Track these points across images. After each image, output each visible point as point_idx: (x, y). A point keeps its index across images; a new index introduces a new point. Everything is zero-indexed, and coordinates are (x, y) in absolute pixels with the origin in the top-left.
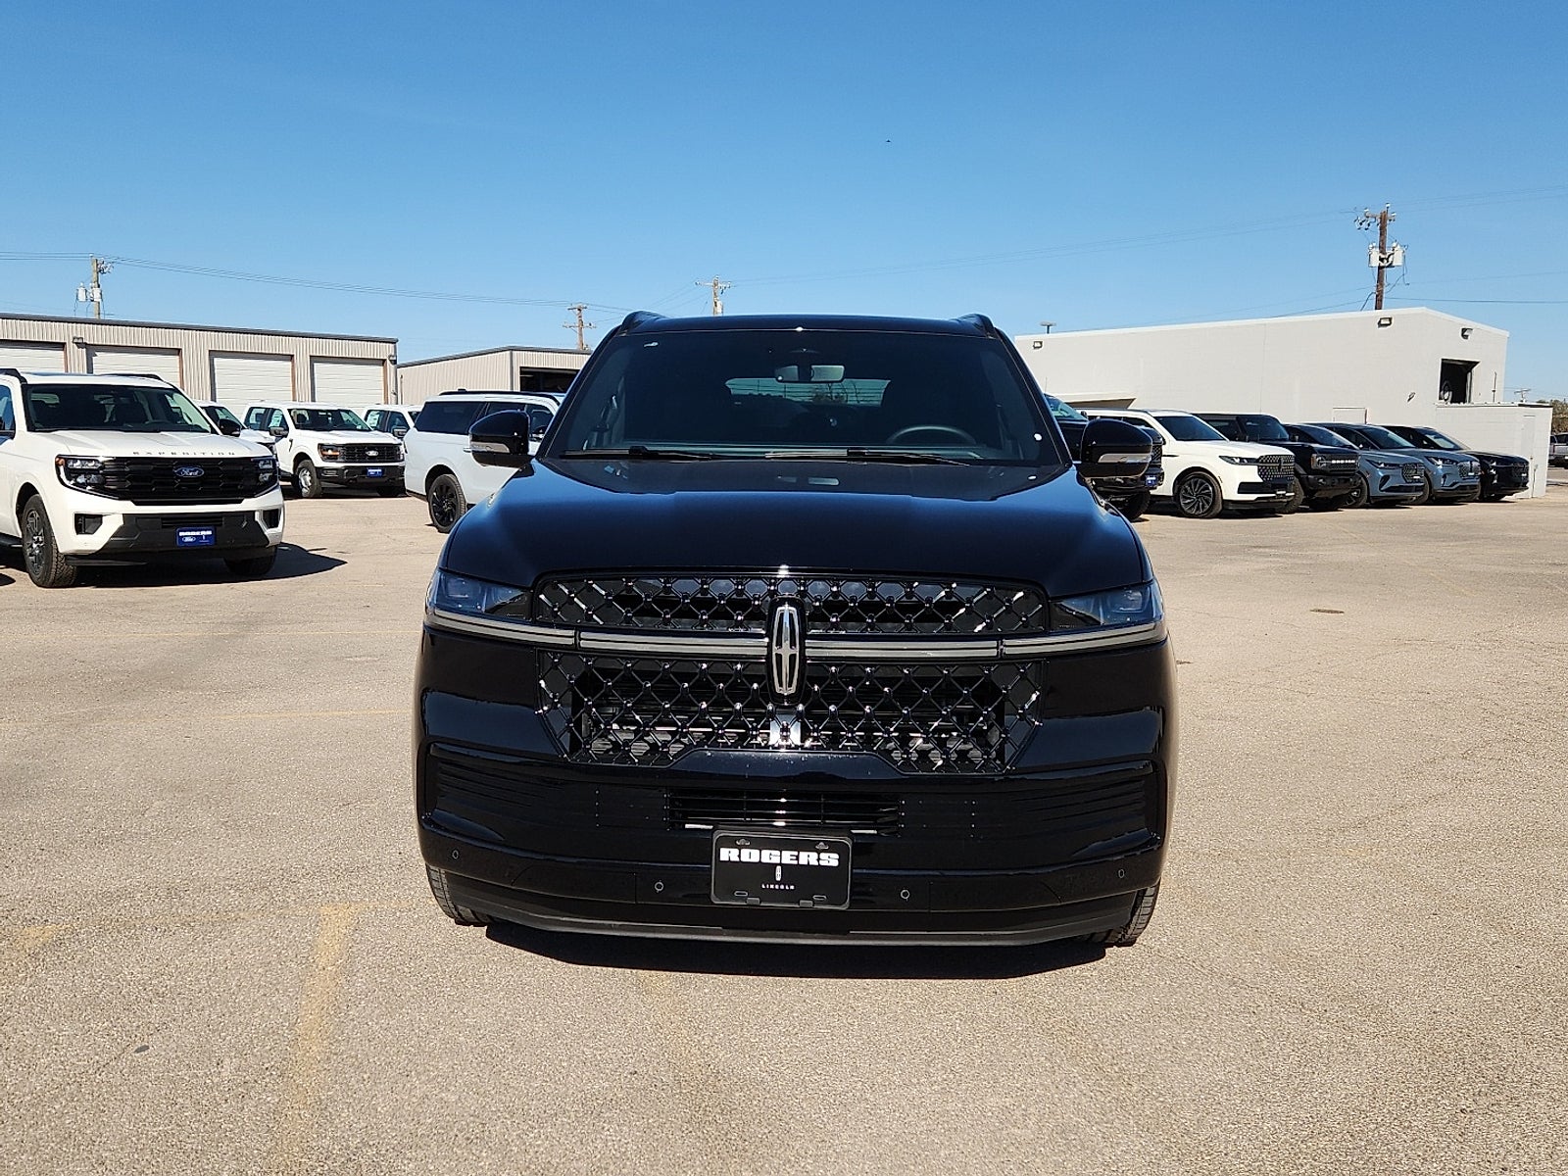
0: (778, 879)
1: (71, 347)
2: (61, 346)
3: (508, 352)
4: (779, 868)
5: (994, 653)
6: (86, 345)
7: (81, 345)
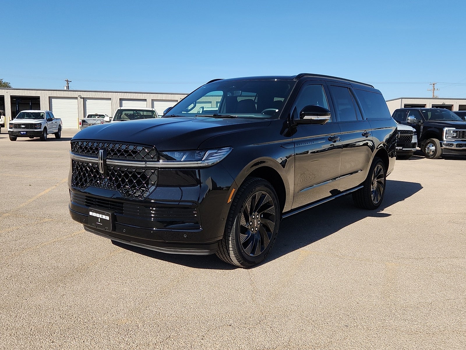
0: (99, 221)
1: (79, 98)
2: (76, 98)
3: (401, 99)
4: (99, 219)
5: (144, 166)
6: (83, 98)
7: (81, 98)
